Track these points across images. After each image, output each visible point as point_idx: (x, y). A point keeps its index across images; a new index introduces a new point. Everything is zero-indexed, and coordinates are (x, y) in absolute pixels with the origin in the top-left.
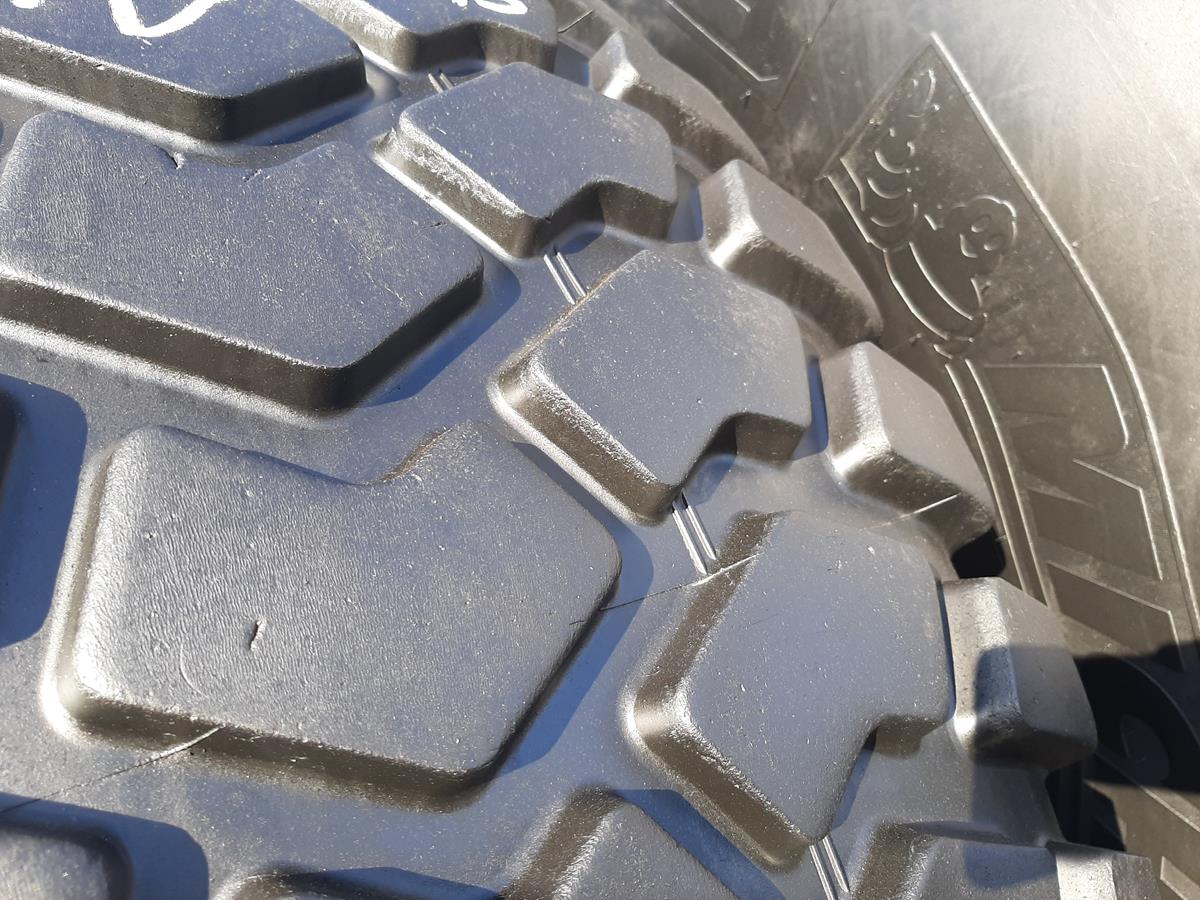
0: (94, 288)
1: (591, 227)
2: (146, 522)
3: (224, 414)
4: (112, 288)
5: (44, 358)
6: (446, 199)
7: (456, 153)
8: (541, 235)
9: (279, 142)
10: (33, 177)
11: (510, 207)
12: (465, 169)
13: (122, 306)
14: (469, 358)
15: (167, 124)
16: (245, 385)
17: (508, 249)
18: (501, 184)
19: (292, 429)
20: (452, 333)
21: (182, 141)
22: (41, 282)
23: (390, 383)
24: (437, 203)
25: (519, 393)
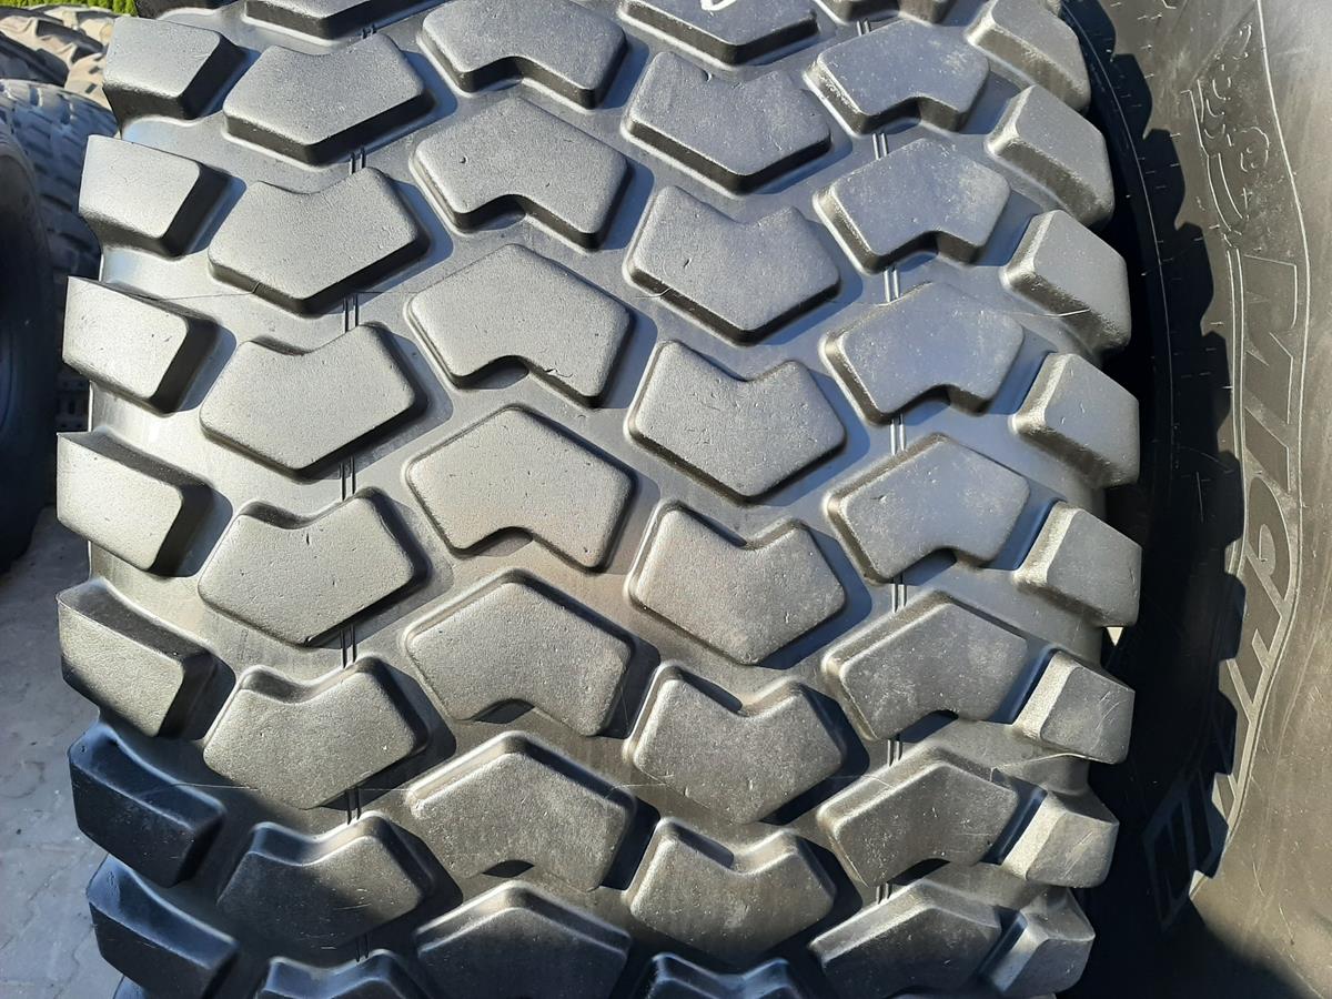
0: (666, 130)
1: (912, 121)
2: (663, 218)
3: (701, 186)
4: (671, 131)
5: (645, 154)
6: (830, 100)
7: (838, 78)
8: (873, 124)
9: (761, 64)
10: (654, 82)
11: (857, 109)
12: (840, 86)
13: (674, 139)
14: (808, 181)
15: (713, 55)
16: (711, 177)
17: (854, 129)
18: (855, 96)
19: (725, 197)
20: (806, 167)
21: (718, 63)
22: (649, 126)
23: (769, 186)
24: (827, 103)
25: (824, 201)
